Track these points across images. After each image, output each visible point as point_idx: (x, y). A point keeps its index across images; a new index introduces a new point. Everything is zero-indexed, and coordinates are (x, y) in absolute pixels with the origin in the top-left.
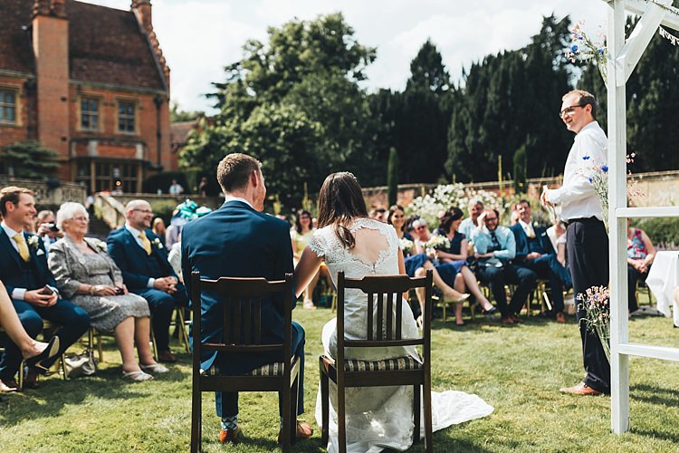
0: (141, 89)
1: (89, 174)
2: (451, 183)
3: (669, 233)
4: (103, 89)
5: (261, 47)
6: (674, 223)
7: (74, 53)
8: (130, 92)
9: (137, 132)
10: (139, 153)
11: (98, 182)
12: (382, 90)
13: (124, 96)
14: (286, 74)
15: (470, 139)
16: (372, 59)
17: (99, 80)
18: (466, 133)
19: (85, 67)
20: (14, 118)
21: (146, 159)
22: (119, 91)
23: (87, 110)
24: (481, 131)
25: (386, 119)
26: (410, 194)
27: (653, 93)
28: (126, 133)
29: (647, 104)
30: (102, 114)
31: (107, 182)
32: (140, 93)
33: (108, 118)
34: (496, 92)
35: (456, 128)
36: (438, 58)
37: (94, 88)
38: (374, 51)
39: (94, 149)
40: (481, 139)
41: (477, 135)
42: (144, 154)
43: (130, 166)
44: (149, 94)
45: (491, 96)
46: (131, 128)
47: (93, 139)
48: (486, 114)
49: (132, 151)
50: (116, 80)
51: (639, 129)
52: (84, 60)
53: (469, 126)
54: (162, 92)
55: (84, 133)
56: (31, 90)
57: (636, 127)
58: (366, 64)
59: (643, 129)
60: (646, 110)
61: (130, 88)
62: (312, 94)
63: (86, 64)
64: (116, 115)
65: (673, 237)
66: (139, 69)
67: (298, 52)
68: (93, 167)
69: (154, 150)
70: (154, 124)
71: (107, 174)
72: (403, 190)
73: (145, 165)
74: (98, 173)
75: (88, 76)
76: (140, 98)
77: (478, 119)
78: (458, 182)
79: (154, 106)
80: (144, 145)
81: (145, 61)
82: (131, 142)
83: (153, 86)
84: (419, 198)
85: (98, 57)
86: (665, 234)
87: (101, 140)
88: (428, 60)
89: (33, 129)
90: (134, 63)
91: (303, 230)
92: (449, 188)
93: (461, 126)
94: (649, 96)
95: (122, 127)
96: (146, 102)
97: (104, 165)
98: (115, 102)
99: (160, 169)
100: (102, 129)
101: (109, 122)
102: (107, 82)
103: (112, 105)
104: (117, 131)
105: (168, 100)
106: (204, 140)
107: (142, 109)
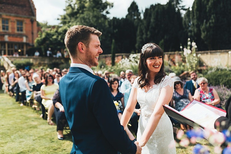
0: (25, 16)
1: (5, 47)
2: (136, 53)
3: (220, 79)
4: (10, 16)
5: (72, 1)
6: (223, 75)
8: (21, 17)
9: (24, 32)
10: (25, 40)
11: (9, 51)
12: (114, 18)
13: (19, 19)
14: (80, 12)
15: (144, 36)
16: (112, 6)
17: (9, 12)
18: (143, 34)
19: (3, 7)
21: (28, 42)
22: (17, 17)
23: (4, 23)
24: (148, 33)
25: (114, 28)
26: (120, 57)
27: (212, 19)
28: (20, 32)
29: (210, 23)
30: (10, 25)
31: (12, 51)
32: (25, 18)
33: (13, 26)
34: (154, 19)
35: (140, 32)
36: (137, 7)
37: (7, 16)
38: (113, 4)
39: (6, 38)
40: (148, 36)
41: (147, 35)
42: (27, 40)
43: (21, 45)
44: (28, 18)
45: (152, 20)
46: (22, 30)
47: (6, 34)
48: (150, 27)
49: (21, 39)
50: (16, 13)
51: (207, 33)
52: (3, 5)
53: (144, 31)
54: (33, 17)
55: (3, 32)
57: (206, 33)
58: (110, 8)
59: (208, 34)
60: (210, 26)
61: (21, 16)
62: (86, 19)
63: (3, 6)
64: (16, 26)
65: (222, 80)
66: (25, 9)
67: (84, 3)
68: (6, 45)
69: (31, 39)
70: (30, 29)
71: (12, 47)
72: (118, 56)
73: (27, 44)
74: (8, 47)
75: (4, 11)
76: (25, 20)
77: (147, 29)
78: (138, 53)
79: (30, 23)
80: (27, 37)
81: (27, 5)
82: (21, 36)
83: (30, 15)
84: (123, 59)
85: (9, 4)
86: (219, 79)
87: (9, 35)
88: (133, 8)
90: (23, 6)
91: (49, 84)
92: (135, 55)
93: (141, 31)
94: (210, 21)
95: (18, 30)
96: (27, 21)
97: (11, 44)
98: (15, 21)
99: (33, 46)
100: (10, 31)
101: (13, 28)
102: (12, 13)
103: (14, 22)
104: (16, 32)
105: (36, 20)
106: (44, 36)
107: (26, 23)
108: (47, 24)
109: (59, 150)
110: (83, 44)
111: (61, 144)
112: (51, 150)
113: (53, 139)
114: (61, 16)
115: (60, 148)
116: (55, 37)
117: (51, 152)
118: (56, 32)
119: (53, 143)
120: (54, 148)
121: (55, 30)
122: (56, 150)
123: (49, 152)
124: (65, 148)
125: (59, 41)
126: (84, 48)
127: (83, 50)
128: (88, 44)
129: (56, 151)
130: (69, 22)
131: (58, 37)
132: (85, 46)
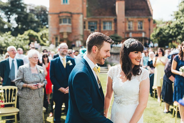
4: (134, 18)
7: (126, 9)
9: (143, 29)
10: (143, 35)
13: (140, 19)
20: (112, 28)
21: (146, 36)
22: (138, 18)
28: (140, 30)
30: (134, 25)
37: (132, 18)
39: (131, 35)
42: (145, 35)
43: (141, 39)
44: (146, 18)
46: (141, 28)
47: (131, 32)
49: (141, 35)
50: (138, 15)
54: (150, 17)
55: (129, 30)
56: (116, 21)
61: (141, 17)
64: (137, 25)
66: (144, 11)
69: (148, 34)
70: (148, 26)
73: (145, 38)
75: (130, 15)
76: (144, 19)
80: (145, 33)
82: (141, 32)
83: (148, 16)
87: (133, 32)
89: (116, 31)
90: (143, 9)
96: (146, 20)
98: (137, 21)
99: (150, 39)
100: (133, 29)
101: (135, 27)
102: (135, 16)
104: (138, 29)
105: (152, 19)
106: (158, 31)
107: (145, 23)
108: (162, 20)
109: (159, 121)
110: (97, 48)
111: (161, 117)
112: (153, 120)
113: (156, 112)
114: (174, 12)
115: (160, 120)
116: (167, 31)
117: (152, 121)
118: (169, 27)
119: (155, 115)
120: (155, 119)
121: (168, 25)
122: (156, 120)
123: (151, 121)
124: (164, 121)
125: (171, 34)
126: (97, 50)
127: (96, 51)
128: (100, 48)
129: (157, 122)
130: (181, 17)
131: (170, 31)
132: (97, 49)
